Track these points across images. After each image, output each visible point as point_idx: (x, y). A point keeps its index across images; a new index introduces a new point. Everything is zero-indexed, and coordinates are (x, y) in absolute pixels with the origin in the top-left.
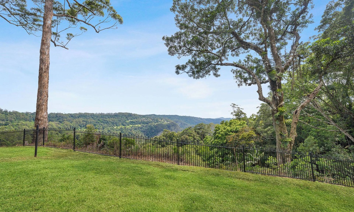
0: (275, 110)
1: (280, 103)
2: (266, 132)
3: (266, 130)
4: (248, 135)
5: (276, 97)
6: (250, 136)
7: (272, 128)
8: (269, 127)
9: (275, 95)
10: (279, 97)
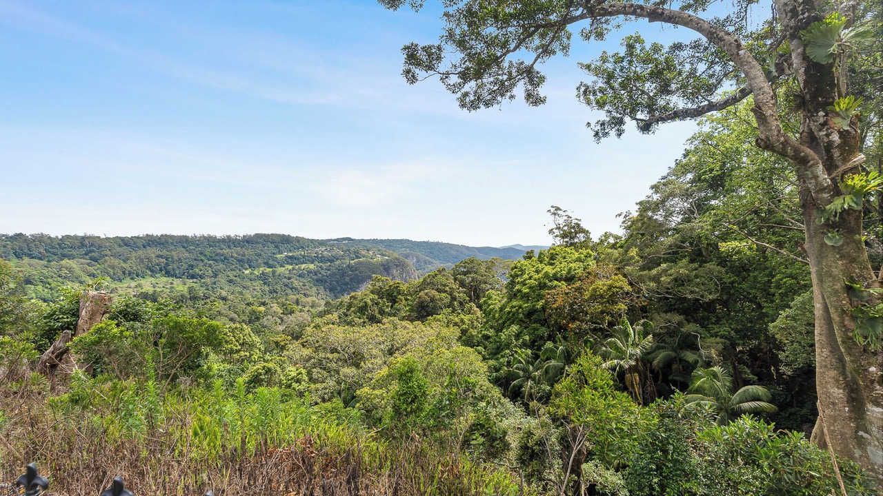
0: (825, 188)
1: (845, 160)
2: (656, 279)
3: (654, 272)
4: (610, 287)
5: (828, 135)
6: (615, 290)
7: (671, 268)
8: (664, 266)
9: (825, 124)
10: (843, 134)
